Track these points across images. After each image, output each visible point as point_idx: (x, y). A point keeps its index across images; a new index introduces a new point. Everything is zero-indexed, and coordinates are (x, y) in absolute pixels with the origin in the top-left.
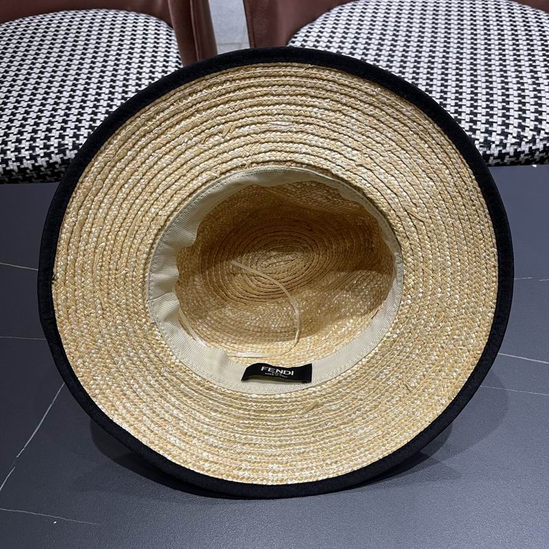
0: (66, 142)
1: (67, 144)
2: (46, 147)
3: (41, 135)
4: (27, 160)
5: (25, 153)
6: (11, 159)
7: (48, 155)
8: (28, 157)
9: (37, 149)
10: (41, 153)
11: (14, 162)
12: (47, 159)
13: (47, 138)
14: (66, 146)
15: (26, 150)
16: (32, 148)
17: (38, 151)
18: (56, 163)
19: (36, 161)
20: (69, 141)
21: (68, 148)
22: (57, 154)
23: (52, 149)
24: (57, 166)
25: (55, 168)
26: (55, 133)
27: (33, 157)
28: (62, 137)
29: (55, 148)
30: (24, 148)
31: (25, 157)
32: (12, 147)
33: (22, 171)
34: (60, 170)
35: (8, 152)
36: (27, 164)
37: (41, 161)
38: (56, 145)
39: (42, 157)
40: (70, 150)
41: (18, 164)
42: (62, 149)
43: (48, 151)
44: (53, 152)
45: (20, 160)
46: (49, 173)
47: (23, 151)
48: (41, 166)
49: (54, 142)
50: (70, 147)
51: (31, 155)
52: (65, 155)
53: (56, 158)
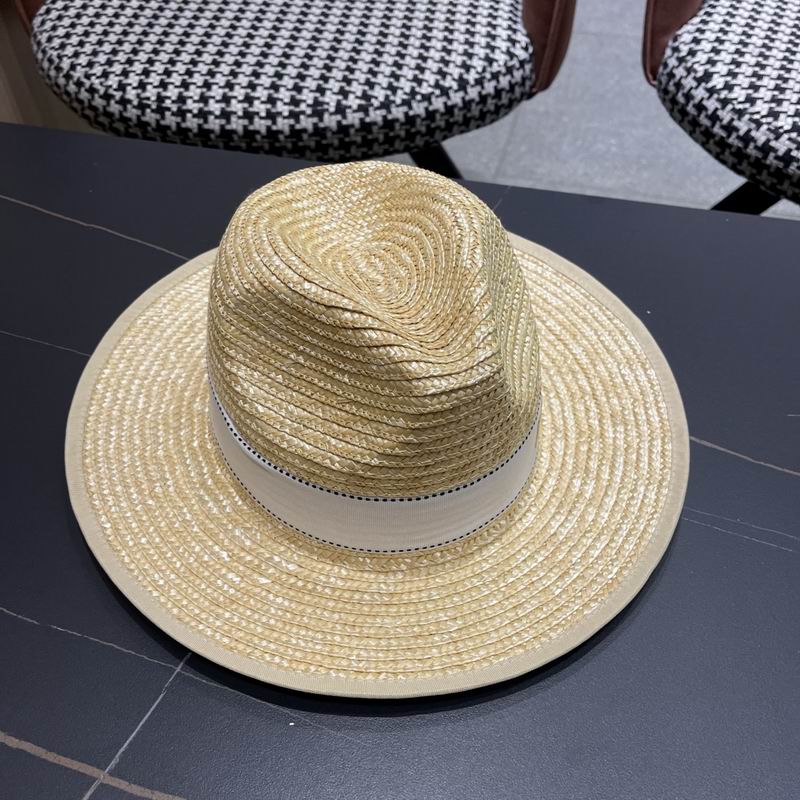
0: (326, 99)
1: (328, 104)
2: (295, 102)
3: (288, 82)
4: (261, 118)
5: (260, 108)
6: (235, 113)
7: (294, 115)
8: (263, 114)
9: (279, 104)
10: (285, 110)
11: (239, 118)
12: (292, 121)
13: (298, 89)
14: (326, 107)
15: (263, 102)
16: (272, 100)
17: (280, 107)
18: (304, 130)
19: (274, 123)
20: (331, 99)
21: (327, 110)
22: (309, 116)
23: (303, 107)
24: (305, 136)
25: (301, 140)
26: (311, 84)
27: (272, 116)
28: (321, 90)
29: (308, 106)
30: (258, 98)
31: (257, 113)
32: (240, 94)
33: (249, 134)
34: (307, 143)
35: (234, 101)
36: (260, 125)
37: (283, 124)
38: (310, 102)
39: (285, 118)
40: (331, 114)
41: (246, 122)
42: (318, 109)
43: (297, 110)
44: (303, 113)
45: (249, 116)
46: (289, 145)
47: (256, 103)
48: (280, 132)
49: (308, 97)
50: (332, 109)
51: (268, 112)
52: (321, 120)
53: (306, 123)
